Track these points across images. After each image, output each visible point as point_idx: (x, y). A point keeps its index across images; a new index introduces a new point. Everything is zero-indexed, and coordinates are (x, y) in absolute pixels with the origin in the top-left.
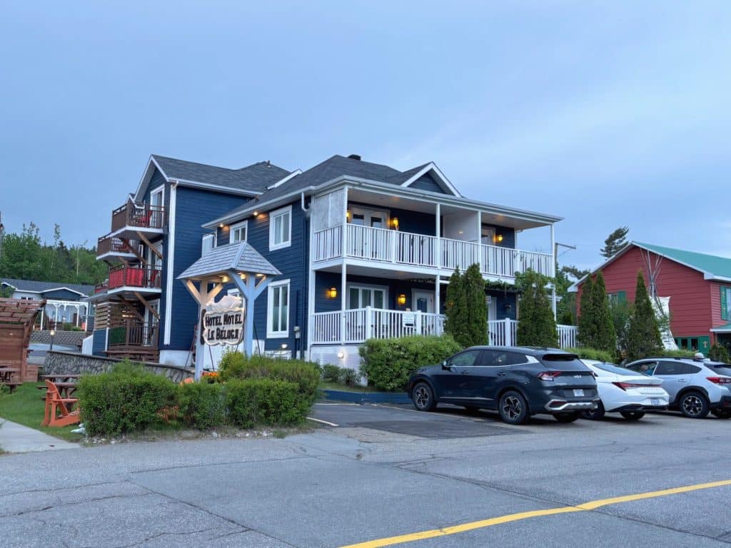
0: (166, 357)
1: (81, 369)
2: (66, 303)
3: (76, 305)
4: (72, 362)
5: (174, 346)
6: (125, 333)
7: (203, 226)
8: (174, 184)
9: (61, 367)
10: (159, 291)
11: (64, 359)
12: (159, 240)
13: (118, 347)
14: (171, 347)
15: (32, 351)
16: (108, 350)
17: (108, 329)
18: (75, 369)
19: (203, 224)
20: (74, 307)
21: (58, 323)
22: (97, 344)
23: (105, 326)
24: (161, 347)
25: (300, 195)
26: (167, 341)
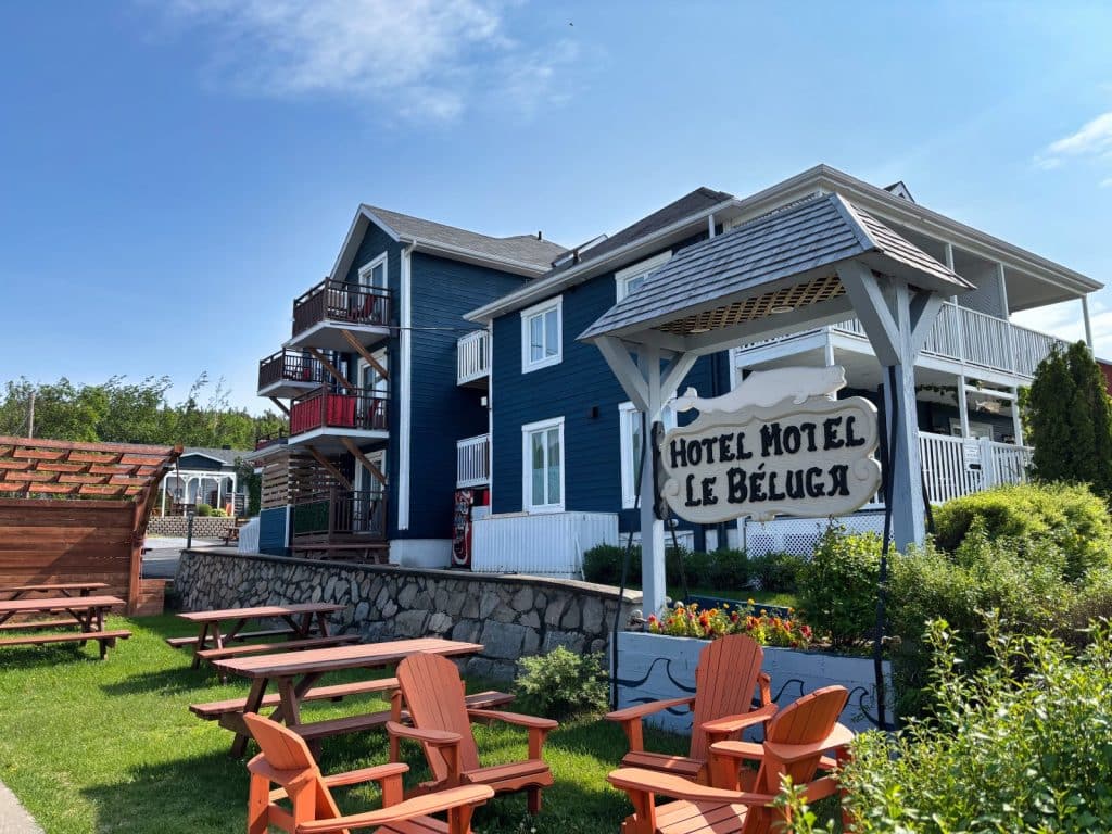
0: (400, 552)
1: (261, 586)
2: (201, 475)
3: (215, 478)
4: (237, 572)
5: (415, 532)
6: (326, 513)
7: (465, 317)
8: (405, 245)
9: (213, 582)
10: (384, 435)
11: (219, 566)
12: (381, 347)
13: (313, 538)
14: (412, 534)
15: (150, 550)
16: (290, 543)
17: (289, 506)
18: (245, 586)
19: (464, 313)
20: (213, 480)
21: (189, 506)
22: (268, 533)
23: (282, 502)
24: (392, 533)
25: (705, 221)
26: (403, 522)
